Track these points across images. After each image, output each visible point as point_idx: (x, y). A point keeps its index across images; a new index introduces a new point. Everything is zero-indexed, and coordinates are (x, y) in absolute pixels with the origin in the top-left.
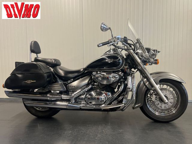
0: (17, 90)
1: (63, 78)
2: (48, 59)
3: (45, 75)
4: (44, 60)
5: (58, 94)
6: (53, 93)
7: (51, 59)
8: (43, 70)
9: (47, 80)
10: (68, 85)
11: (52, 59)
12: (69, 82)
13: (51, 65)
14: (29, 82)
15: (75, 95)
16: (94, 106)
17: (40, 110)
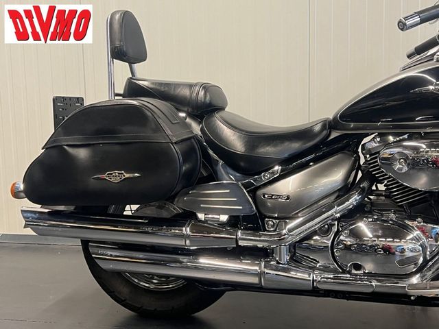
0: (61, 208)
1: (242, 164)
2: (178, 85)
3: (176, 150)
4: (162, 89)
5: (222, 224)
6: (205, 221)
7: (191, 86)
8: (169, 132)
9: (184, 168)
10: (260, 192)
11: (196, 85)
12: (266, 177)
13: (193, 108)
14: (115, 177)
15: (290, 231)
16: (374, 283)
17: (152, 286)
